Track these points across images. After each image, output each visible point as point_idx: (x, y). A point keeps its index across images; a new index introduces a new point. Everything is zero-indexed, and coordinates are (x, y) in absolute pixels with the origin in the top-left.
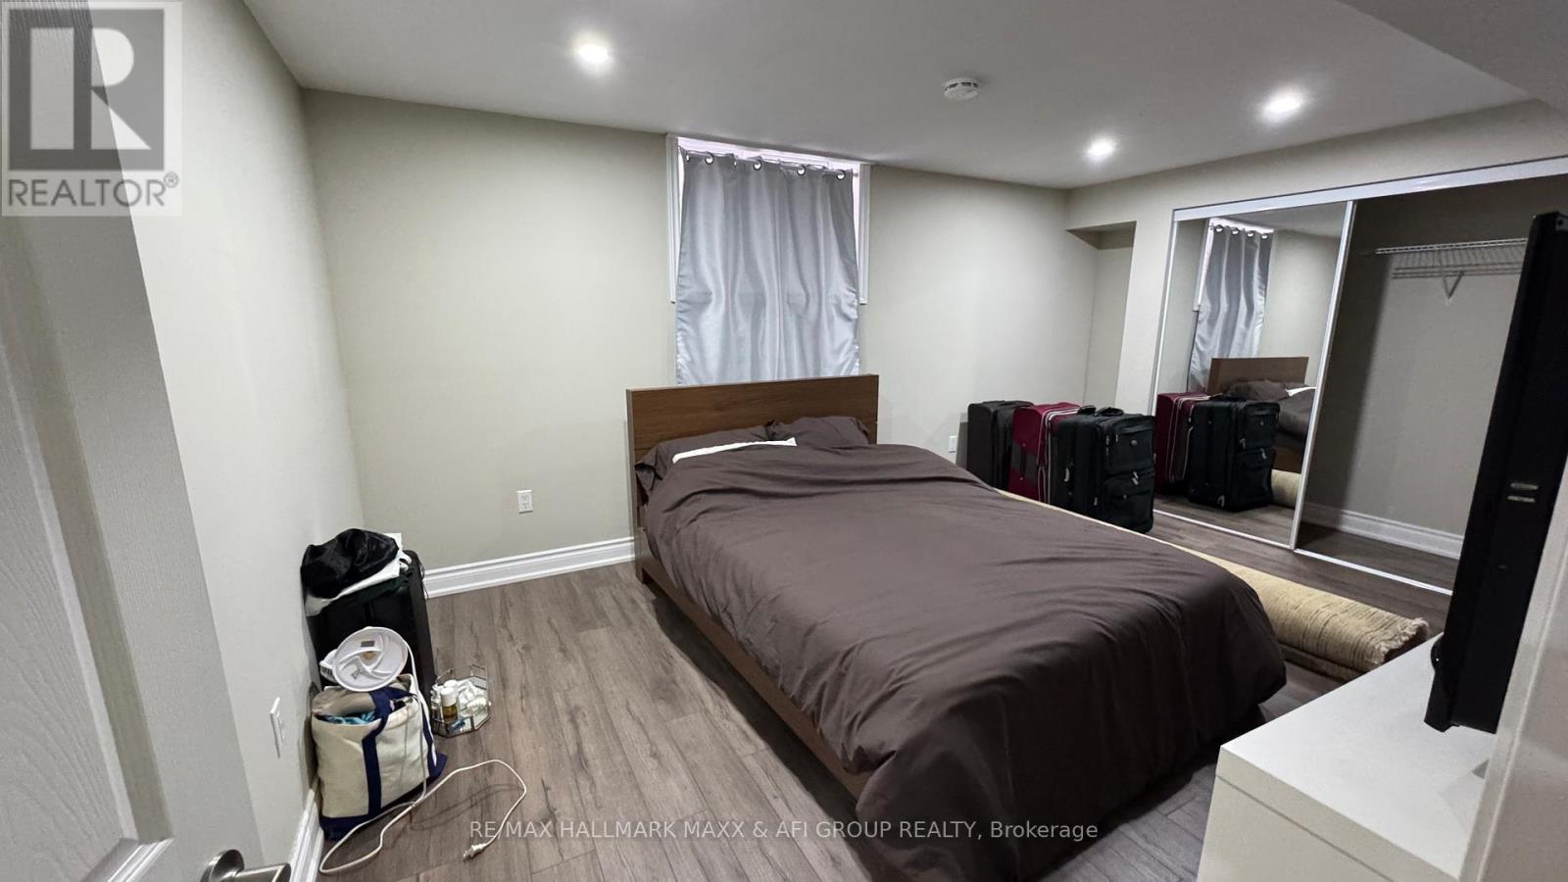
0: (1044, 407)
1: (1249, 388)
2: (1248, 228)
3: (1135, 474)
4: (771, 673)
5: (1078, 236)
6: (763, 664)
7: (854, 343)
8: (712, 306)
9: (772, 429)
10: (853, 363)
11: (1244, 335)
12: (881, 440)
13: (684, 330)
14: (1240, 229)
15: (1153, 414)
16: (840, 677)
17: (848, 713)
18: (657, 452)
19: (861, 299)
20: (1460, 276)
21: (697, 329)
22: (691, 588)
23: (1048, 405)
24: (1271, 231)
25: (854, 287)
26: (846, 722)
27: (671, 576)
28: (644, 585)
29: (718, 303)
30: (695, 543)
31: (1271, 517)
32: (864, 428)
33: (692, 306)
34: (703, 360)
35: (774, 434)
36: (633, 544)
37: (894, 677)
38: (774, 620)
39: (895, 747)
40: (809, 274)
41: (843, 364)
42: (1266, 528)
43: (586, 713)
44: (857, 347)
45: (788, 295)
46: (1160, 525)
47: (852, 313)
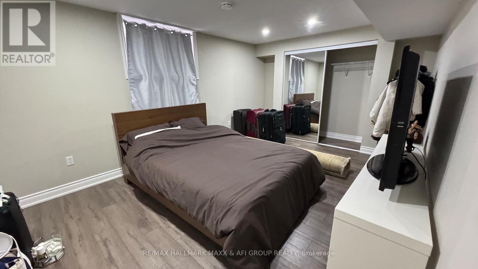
0: (255, 110)
1: (302, 102)
2: (299, 58)
3: (281, 127)
4: (184, 210)
5: (259, 59)
6: (181, 207)
7: (196, 93)
8: (143, 80)
9: (171, 123)
10: (196, 100)
11: (300, 88)
12: (208, 125)
13: (134, 90)
14: (298, 58)
15: (283, 110)
16: (211, 207)
17: (215, 219)
18: (128, 135)
19: (197, 78)
20: (348, 71)
21: (138, 90)
22: (149, 184)
23: (256, 110)
24: (304, 59)
25: (195, 74)
26: (215, 223)
27: (140, 180)
28: (129, 185)
29: (146, 79)
30: (148, 168)
31: (311, 135)
32: (203, 120)
33: (135, 81)
34: (142, 100)
35: (172, 125)
36: (122, 170)
37: (230, 203)
38: (184, 191)
39: (234, 228)
40: (178, 69)
41: (194, 100)
42: (310, 139)
43: (111, 240)
44: (197, 94)
45: (172, 77)
46: (288, 141)
47: (195, 83)
